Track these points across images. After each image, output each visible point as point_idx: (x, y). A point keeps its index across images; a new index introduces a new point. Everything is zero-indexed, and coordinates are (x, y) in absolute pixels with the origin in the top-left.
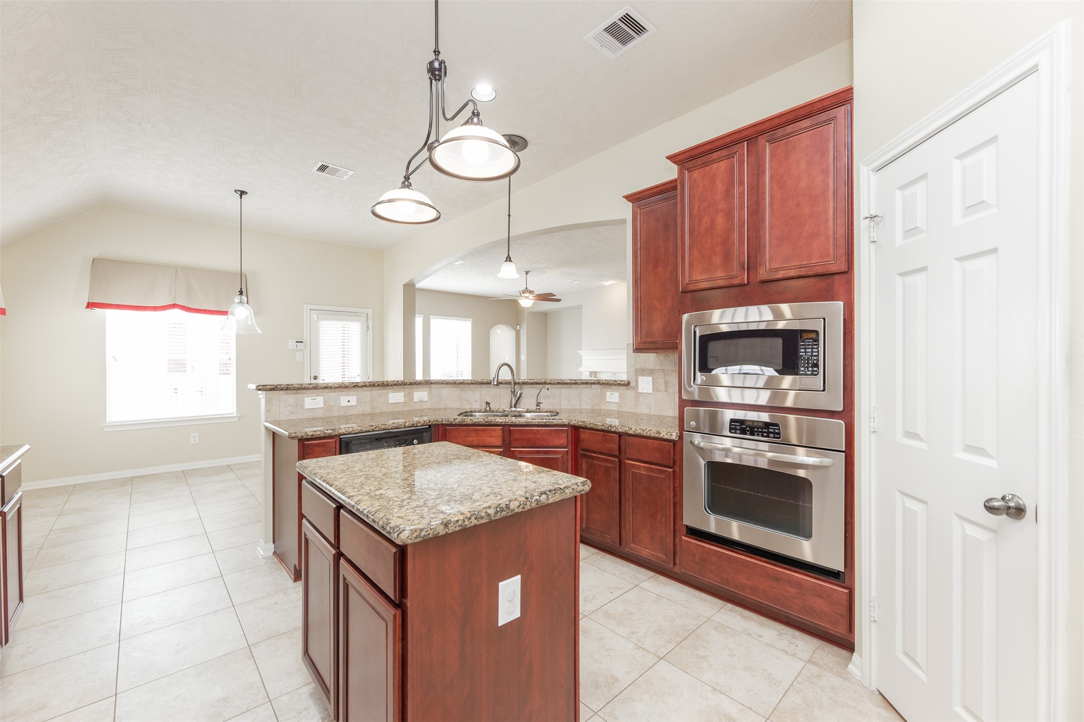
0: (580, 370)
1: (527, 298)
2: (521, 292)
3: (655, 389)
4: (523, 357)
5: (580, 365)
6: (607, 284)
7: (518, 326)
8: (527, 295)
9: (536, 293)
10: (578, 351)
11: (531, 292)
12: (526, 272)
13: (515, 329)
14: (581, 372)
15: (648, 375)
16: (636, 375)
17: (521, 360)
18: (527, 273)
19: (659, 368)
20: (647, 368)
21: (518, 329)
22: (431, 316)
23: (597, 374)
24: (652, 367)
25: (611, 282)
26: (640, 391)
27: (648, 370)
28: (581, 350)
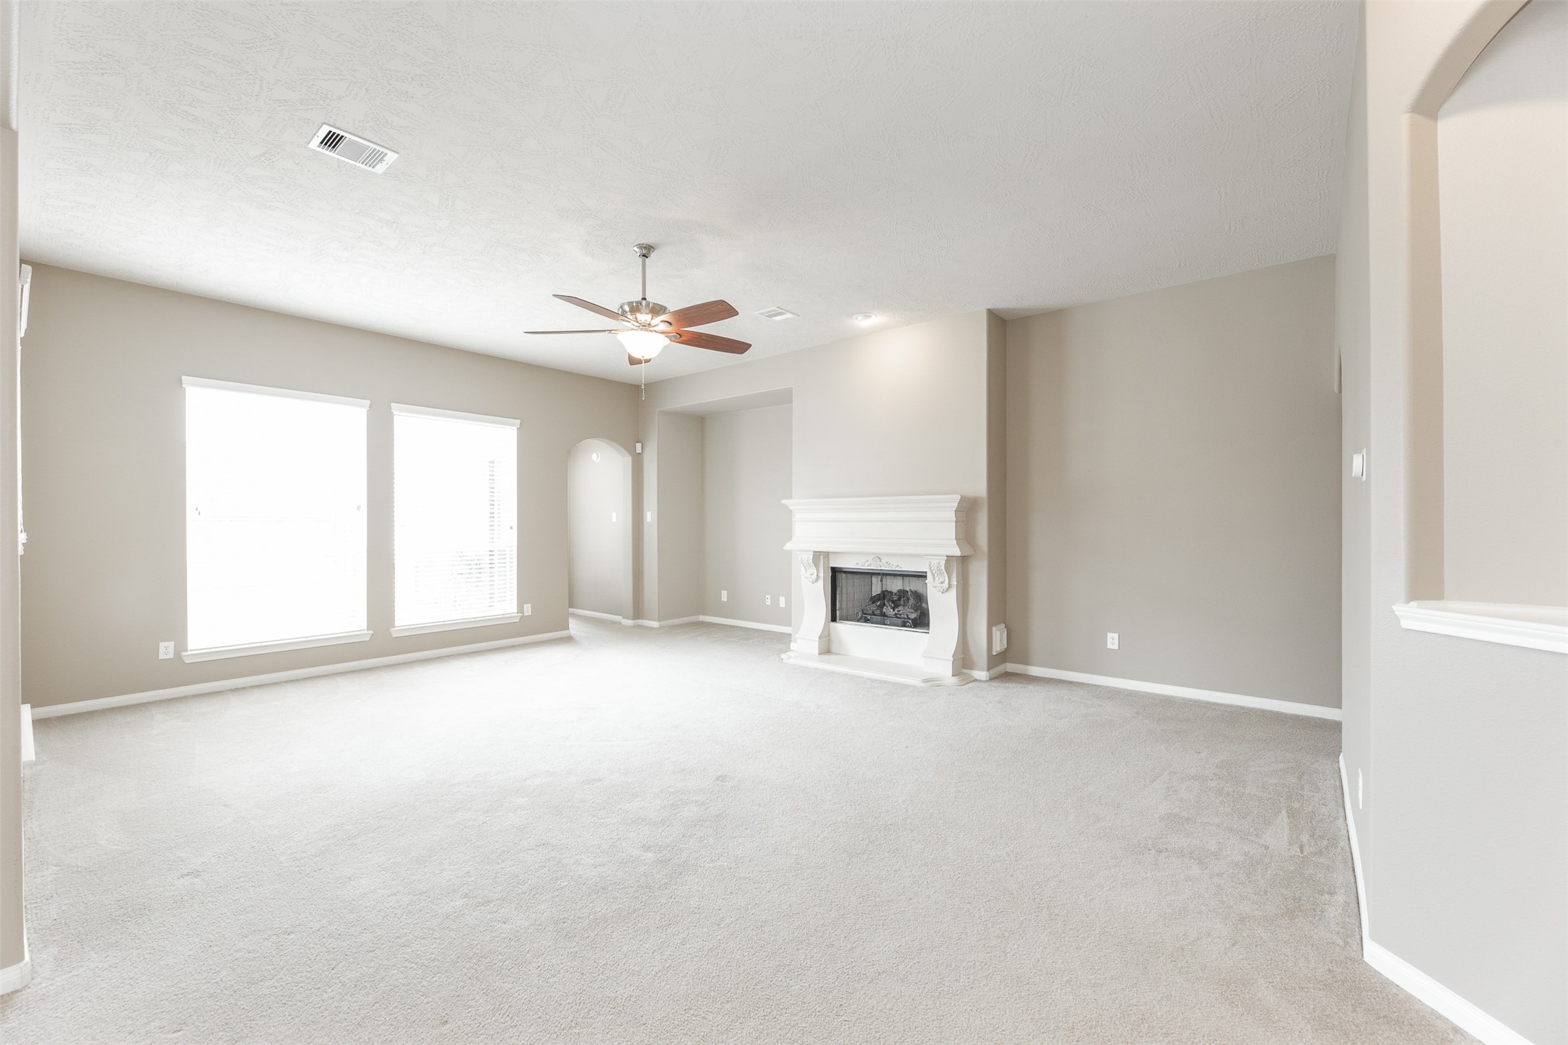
0: (788, 546)
1: (646, 327)
2: (627, 308)
4: (650, 516)
5: (789, 537)
6: (863, 323)
7: (639, 446)
8: (644, 317)
9: (674, 306)
10: (783, 501)
11: (657, 310)
12: (641, 246)
13: (631, 451)
14: (790, 552)
17: (645, 524)
18: (646, 251)
21: (639, 450)
22: (392, 404)
23: (831, 557)
25: (876, 320)
28: (791, 498)
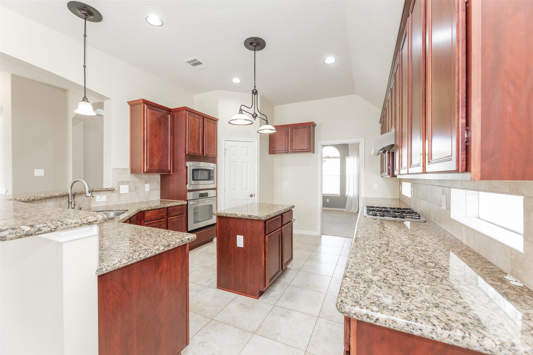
3: (130, 191)
15: (126, 184)
16: (118, 184)
19: (132, 181)
20: (125, 181)
24: (128, 180)
26: (121, 192)
27: (126, 181)
